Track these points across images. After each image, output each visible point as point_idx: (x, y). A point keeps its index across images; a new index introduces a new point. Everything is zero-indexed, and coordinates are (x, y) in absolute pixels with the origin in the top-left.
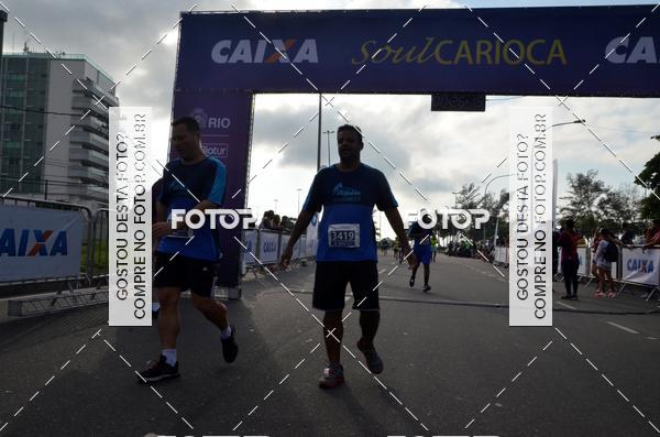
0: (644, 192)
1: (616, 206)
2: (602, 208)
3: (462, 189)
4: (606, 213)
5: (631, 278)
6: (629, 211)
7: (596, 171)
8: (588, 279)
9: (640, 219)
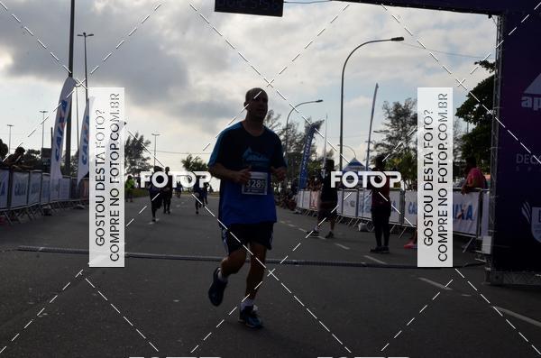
0: (466, 127)
7: (413, 100)
8: (401, 228)
9: (462, 158)
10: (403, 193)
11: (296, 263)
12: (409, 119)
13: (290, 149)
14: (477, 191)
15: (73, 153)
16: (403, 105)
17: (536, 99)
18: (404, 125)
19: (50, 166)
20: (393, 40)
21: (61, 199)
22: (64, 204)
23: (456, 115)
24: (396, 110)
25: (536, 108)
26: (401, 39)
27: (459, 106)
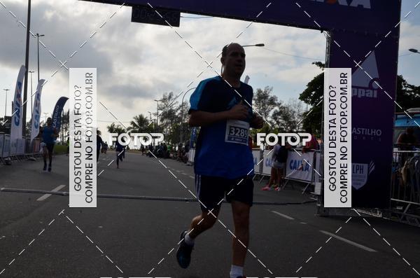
0: (306, 107)
1: (286, 118)
2: (275, 119)
3: (162, 98)
4: (278, 123)
5: (292, 175)
6: (294, 122)
7: (270, 87)
8: (261, 176)
9: (303, 128)
10: (262, 152)
11: (187, 201)
12: (267, 101)
13: (184, 120)
14: (312, 151)
15: (28, 120)
16: (263, 91)
17: (360, 90)
18: (264, 105)
19: (10, 129)
20: (257, 45)
21: (18, 153)
22: (21, 157)
23: (300, 98)
24: (258, 94)
25: (359, 96)
26: (262, 45)
27: (301, 93)
